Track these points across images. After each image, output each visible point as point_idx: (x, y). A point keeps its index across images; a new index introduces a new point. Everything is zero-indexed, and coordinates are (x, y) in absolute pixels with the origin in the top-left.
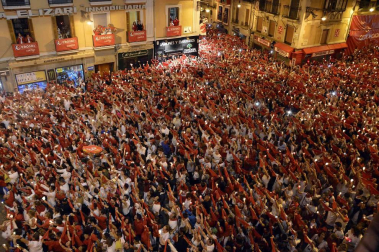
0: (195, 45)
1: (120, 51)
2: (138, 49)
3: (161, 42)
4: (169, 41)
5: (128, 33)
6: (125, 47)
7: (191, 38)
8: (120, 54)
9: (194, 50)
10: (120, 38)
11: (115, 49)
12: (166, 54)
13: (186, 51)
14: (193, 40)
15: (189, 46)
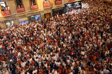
0: (80, 4)
1: (53, 8)
2: (59, 7)
3: (67, 4)
4: (70, 3)
5: (55, 2)
6: (54, 7)
7: (78, 1)
8: (53, 10)
9: (80, 6)
10: (53, 4)
11: (51, 8)
12: (69, 8)
13: (77, 7)
14: (79, 2)
15: (78, 4)
